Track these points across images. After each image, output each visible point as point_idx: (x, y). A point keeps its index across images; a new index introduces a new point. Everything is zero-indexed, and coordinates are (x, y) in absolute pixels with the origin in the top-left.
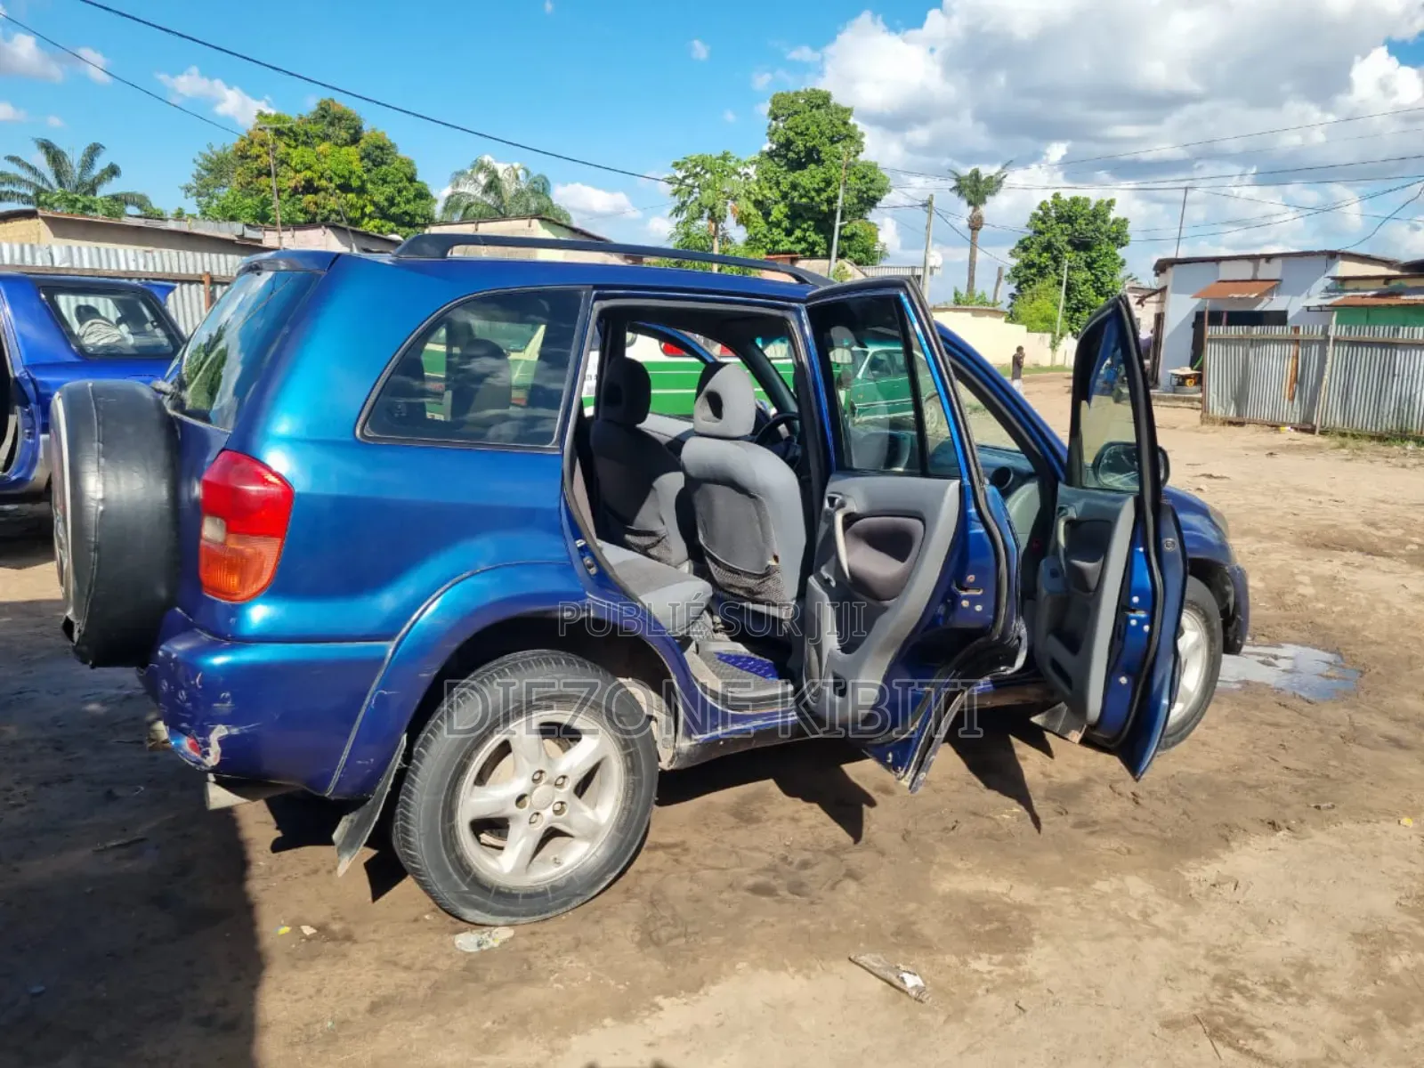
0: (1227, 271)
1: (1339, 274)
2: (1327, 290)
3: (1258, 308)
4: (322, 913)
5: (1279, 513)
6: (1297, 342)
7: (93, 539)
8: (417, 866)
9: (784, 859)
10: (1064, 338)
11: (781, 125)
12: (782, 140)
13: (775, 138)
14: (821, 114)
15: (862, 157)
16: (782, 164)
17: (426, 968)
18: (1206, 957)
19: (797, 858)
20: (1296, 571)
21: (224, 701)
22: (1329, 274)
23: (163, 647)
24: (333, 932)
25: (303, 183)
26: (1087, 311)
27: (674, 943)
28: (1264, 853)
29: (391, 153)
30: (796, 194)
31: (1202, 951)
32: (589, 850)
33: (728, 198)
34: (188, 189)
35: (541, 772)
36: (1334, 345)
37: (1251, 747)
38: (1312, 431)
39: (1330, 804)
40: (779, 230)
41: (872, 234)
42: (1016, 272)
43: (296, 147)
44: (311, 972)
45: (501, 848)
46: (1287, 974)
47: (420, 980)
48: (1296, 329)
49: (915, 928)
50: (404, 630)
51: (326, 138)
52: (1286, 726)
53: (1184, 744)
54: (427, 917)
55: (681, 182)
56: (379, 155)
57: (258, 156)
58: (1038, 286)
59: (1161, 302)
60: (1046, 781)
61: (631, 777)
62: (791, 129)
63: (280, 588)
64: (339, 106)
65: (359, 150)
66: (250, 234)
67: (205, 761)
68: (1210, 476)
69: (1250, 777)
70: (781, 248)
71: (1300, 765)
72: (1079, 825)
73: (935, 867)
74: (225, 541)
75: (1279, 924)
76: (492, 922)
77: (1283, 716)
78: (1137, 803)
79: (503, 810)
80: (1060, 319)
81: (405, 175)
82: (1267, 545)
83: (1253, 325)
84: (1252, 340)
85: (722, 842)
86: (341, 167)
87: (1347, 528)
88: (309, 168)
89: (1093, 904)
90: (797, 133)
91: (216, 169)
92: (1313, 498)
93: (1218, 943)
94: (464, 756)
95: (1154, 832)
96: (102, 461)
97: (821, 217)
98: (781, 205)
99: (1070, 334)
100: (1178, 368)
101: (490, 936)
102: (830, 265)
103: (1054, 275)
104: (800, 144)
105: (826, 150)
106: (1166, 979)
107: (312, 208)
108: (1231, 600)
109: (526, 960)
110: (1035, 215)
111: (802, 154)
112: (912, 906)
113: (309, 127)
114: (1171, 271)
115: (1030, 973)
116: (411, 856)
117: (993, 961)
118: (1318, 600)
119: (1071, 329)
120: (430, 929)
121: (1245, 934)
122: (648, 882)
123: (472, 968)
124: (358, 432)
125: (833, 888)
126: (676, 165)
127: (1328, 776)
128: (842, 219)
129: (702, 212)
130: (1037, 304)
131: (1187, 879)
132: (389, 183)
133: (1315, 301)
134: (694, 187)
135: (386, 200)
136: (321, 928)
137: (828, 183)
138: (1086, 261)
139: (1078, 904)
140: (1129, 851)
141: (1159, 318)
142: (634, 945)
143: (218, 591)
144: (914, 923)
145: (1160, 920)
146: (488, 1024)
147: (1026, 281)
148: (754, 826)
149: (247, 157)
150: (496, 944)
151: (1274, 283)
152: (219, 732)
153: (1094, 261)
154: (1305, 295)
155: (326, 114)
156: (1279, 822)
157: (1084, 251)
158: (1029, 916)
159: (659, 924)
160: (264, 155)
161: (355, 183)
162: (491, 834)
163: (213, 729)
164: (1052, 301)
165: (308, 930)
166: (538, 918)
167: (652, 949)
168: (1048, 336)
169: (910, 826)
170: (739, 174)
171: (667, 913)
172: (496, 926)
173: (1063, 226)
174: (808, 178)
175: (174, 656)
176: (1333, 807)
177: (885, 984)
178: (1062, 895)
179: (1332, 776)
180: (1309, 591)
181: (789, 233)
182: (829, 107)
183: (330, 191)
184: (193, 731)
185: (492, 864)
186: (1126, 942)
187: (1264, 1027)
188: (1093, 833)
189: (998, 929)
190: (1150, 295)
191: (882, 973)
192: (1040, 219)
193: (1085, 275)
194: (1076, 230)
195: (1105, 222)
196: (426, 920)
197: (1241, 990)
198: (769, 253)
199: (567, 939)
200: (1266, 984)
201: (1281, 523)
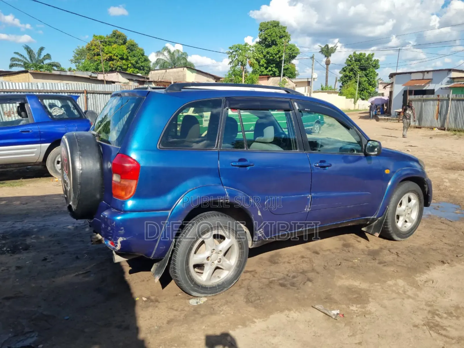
0: (413, 76)
1: (452, 77)
2: (448, 82)
3: (424, 89)
4: (148, 294)
5: (436, 158)
6: (439, 100)
7: (79, 181)
8: (178, 279)
9: (287, 275)
10: (358, 100)
11: (263, 33)
12: (264, 38)
13: (261, 37)
14: (276, 29)
15: (290, 43)
16: (264, 46)
17: (182, 310)
18: (426, 305)
19: (292, 275)
20: (443, 178)
21: (122, 230)
22: (448, 77)
23: (102, 214)
24: (152, 299)
25: (109, 58)
26: (366, 91)
27: (256, 302)
28: (441, 271)
29: (136, 47)
30: (268, 56)
31: (424, 303)
32: (228, 273)
33: (247, 58)
34: (72, 61)
35: (214, 249)
36: (451, 101)
37: (433, 237)
38: (444, 130)
39: (461, 255)
40: (263, 67)
41: (293, 68)
42: (341, 79)
43: (106, 46)
44: (148, 311)
45: (202, 273)
46: (452, 310)
47: (181, 314)
48: (438, 96)
49: (332, 296)
50: (173, 207)
51: (115, 42)
52: (444, 230)
53: (411, 236)
54: (180, 294)
55: (232, 53)
56: (132, 47)
57: (94, 49)
58: (349, 83)
59: (391, 87)
60: (367, 249)
61: (241, 251)
62: (266, 34)
63: (137, 195)
64: (119, 32)
65: (126, 46)
66: (93, 75)
67: (116, 248)
68: (412, 146)
69: (434, 247)
70: (264, 73)
71: (450, 242)
72: (380, 263)
73: (335, 277)
74: (121, 181)
75: (448, 294)
76: (200, 296)
77: (443, 226)
78: (398, 256)
79: (203, 262)
80: (357, 94)
81: (141, 54)
82: (432, 169)
83: (424, 95)
84: (423, 100)
85: (267, 270)
86: (120, 52)
87: (459, 163)
88: (110, 53)
89: (387, 288)
90: (268, 36)
91: (80, 54)
92: (447, 153)
93: (429, 300)
94: (191, 245)
95: (405, 265)
96: (81, 157)
97: (277, 63)
98: (264, 59)
99: (360, 98)
100: (397, 109)
101: (200, 300)
102: (280, 79)
103: (354, 79)
104: (269, 39)
105: (278, 41)
106: (413, 312)
107: (112, 65)
108: (427, 189)
109: (212, 308)
110: (348, 59)
111: (270, 42)
112: (330, 290)
113: (110, 39)
114: (395, 77)
115: (369, 310)
116: (176, 276)
117: (358, 307)
118: (451, 187)
119: (360, 97)
120: (181, 298)
121: (437, 297)
122: (245, 283)
123: (196, 310)
124: (158, 146)
125: (304, 284)
126: (230, 48)
127: (459, 246)
128: (284, 63)
129: (239, 63)
130: (349, 89)
131: (417, 280)
132: (136, 56)
133: (444, 86)
134: (236, 55)
135: (135, 62)
136: (148, 298)
137: (279, 51)
138: (365, 74)
139: (383, 288)
140: (397, 271)
141: (391, 93)
142: (244, 303)
143: (118, 196)
144: (331, 295)
145: (410, 293)
146: (204, 327)
147: (345, 82)
148: (276, 265)
149: (90, 50)
150: (202, 303)
151: (430, 80)
152: (120, 239)
153: (368, 74)
154: (440, 84)
155: (116, 35)
156: (445, 261)
157: (364, 71)
158: (367, 292)
159: (251, 296)
160: (96, 49)
161: (125, 57)
162: (198, 269)
163: (118, 238)
164: (354, 88)
165: (144, 299)
166: (214, 295)
167: (250, 304)
168: (353, 100)
169: (326, 265)
170: (250, 50)
171: (253, 293)
172: (201, 297)
173: (357, 63)
174: (273, 50)
175: (106, 216)
176: (462, 256)
177: (324, 314)
178: (377, 286)
179: (461, 246)
180: (448, 184)
181: (266, 68)
182: (279, 26)
183: (117, 60)
184: (113, 239)
185: (200, 278)
186: (400, 300)
187: (445, 326)
188: (385, 266)
189: (357, 297)
190: (387, 85)
191: (323, 311)
192: (349, 61)
193: (365, 79)
194: (361, 64)
195: (371, 61)
196: (179, 295)
197: (438, 315)
198: (260, 75)
199: (224, 301)
200: (445, 313)
201: (437, 162)
